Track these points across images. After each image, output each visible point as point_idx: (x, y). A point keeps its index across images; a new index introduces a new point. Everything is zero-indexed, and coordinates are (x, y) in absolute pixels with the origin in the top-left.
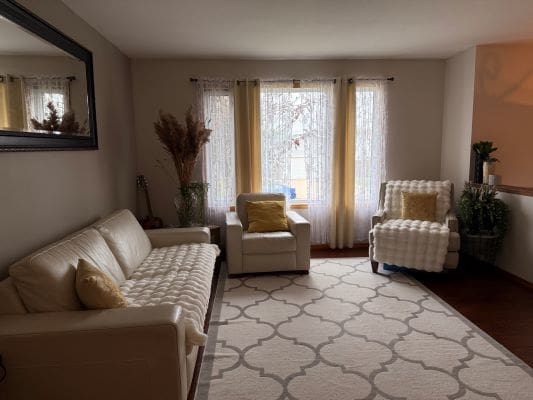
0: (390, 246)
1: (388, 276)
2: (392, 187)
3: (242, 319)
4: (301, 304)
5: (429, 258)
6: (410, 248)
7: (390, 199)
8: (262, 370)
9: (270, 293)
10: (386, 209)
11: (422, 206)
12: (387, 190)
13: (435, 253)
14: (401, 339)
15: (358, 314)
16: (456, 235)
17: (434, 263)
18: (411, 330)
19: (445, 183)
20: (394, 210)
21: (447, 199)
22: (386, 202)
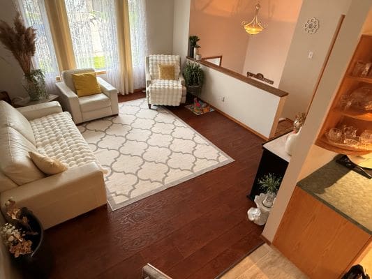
0: (157, 96)
1: (156, 110)
2: (152, 60)
3: (99, 150)
4: (124, 135)
5: (174, 100)
6: (166, 96)
7: (153, 68)
8: (124, 172)
9: (105, 132)
10: (151, 73)
11: (168, 72)
12: (150, 62)
13: (177, 98)
14: (172, 143)
15: (151, 135)
16: (185, 88)
17: (176, 102)
18: (174, 138)
19: (177, 57)
20: (155, 74)
21: (179, 67)
22: (150, 70)
